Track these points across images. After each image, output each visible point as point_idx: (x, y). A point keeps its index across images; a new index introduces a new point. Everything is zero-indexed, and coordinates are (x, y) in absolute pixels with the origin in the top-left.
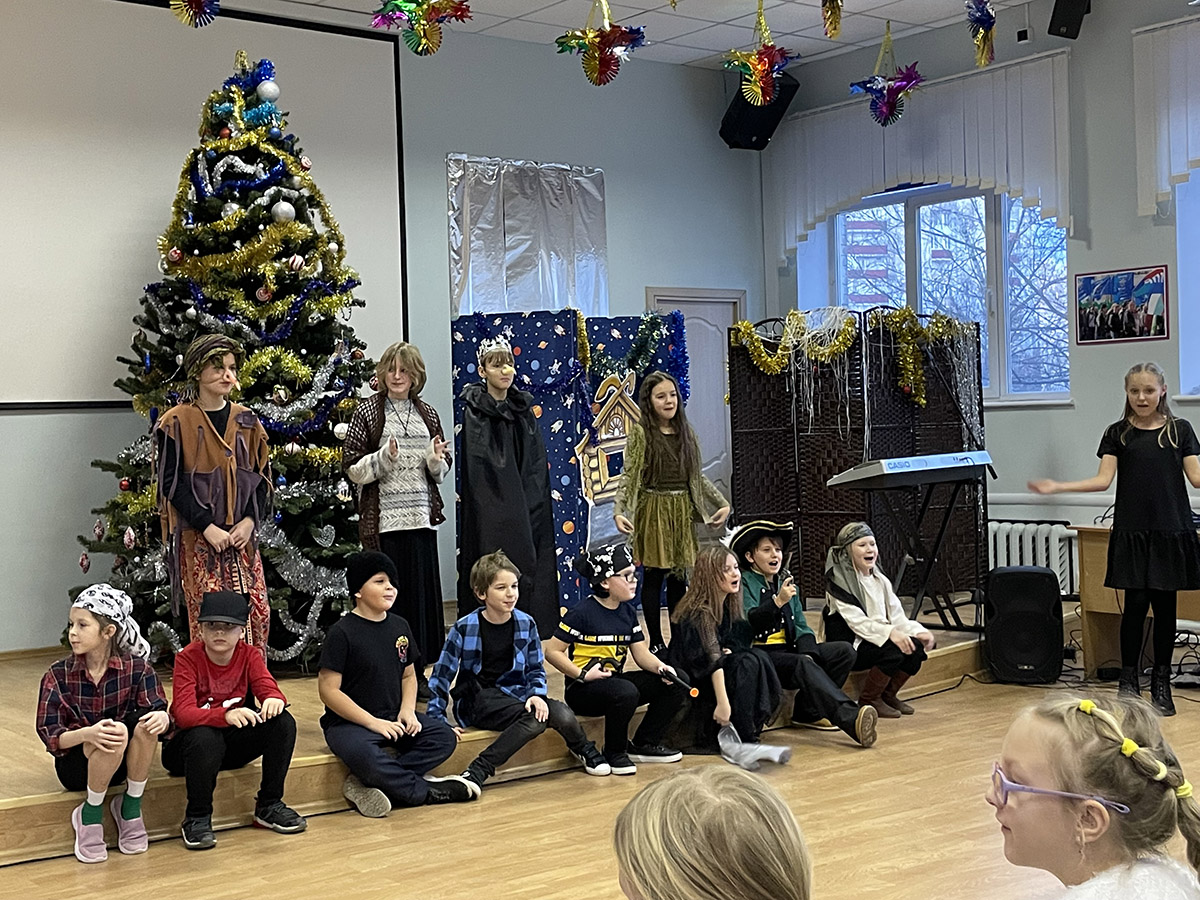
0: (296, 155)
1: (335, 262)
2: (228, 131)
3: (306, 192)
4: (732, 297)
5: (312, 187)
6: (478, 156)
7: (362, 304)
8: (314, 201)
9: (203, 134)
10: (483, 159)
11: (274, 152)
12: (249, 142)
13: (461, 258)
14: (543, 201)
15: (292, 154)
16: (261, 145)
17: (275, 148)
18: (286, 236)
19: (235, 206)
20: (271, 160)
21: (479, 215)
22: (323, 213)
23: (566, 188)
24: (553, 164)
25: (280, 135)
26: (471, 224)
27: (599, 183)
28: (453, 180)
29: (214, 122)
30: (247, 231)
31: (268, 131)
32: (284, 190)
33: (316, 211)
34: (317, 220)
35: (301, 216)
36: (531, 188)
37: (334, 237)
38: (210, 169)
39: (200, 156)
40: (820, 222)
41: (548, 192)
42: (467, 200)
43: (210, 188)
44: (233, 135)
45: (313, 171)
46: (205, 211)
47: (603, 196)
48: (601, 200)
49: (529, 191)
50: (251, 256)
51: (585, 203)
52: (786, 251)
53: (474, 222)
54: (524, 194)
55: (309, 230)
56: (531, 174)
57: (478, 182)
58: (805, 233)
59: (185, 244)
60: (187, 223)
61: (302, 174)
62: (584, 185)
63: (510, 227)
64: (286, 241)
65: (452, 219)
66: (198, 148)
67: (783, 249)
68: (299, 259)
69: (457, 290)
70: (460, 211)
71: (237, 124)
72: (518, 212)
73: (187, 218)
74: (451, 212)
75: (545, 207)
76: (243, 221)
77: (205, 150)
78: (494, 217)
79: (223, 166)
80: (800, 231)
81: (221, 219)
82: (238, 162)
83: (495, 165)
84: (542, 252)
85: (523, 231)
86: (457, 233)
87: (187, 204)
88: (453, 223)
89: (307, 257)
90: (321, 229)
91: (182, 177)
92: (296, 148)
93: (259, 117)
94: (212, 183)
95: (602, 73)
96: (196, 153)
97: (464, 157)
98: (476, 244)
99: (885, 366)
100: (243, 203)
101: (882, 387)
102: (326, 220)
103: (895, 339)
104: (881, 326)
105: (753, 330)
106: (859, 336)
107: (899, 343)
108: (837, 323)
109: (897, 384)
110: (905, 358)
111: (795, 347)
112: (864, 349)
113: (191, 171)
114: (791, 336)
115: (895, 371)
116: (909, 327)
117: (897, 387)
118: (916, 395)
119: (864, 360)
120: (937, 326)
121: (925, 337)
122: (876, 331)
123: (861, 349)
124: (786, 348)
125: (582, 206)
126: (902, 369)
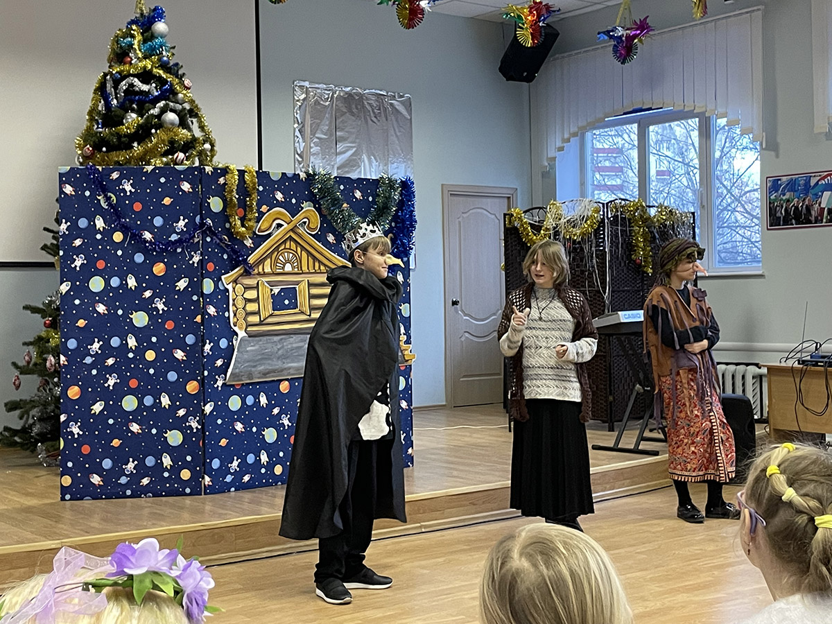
0: (180, 77)
1: (209, 159)
2: (129, 59)
3: (187, 106)
4: (506, 193)
5: (192, 102)
6: (317, 83)
8: (193, 113)
9: (110, 61)
10: (320, 86)
11: (164, 76)
12: (145, 67)
13: (303, 160)
14: (365, 119)
15: (177, 77)
16: (155, 70)
17: (164, 72)
18: (172, 138)
19: (134, 115)
20: (161, 82)
21: (318, 125)
22: (200, 122)
23: (383, 110)
24: (374, 91)
25: (169, 63)
26: (311, 134)
27: (408, 105)
28: (298, 101)
29: (119, 52)
30: (142, 134)
31: (160, 60)
32: (172, 104)
33: (195, 120)
34: (195, 127)
35: (183, 124)
36: (357, 109)
37: (207, 139)
38: (116, 87)
39: (108, 77)
40: (573, 137)
41: (369, 111)
42: (308, 116)
43: (115, 102)
44: (133, 62)
45: (192, 90)
46: (111, 118)
47: (410, 114)
48: (409, 118)
49: (355, 110)
50: (146, 152)
51: (397, 120)
52: (547, 159)
53: (313, 133)
54: (353, 114)
55: (189, 134)
56: (357, 98)
57: (317, 103)
58: (562, 145)
59: (95, 143)
60: (98, 128)
61: (184, 92)
62: (397, 107)
63: (340, 137)
64: (172, 142)
65: (297, 130)
66: (106, 71)
67: (545, 158)
68: (181, 156)
70: (302, 125)
71: (136, 54)
72: (346, 126)
73: (98, 124)
74: (296, 125)
75: (366, 122)
76: (140, 126)
77: (111, 73)
78: (328, 130)
79: (125, 85)
80: (559, 144)
81: (123, 125)
82: (136, 82)
83: (330, 90)
84: (365, 157)
85: (350, 140)
86: (301, 140)
87: (97, 113)
88: (297, 133)
89: (187, 154)
90: (198, 133)
91: (94, 93)
92: (180, 72)
93: (153, 49)
94: (116, 98)
95: (410, 20)
96: (105, 75)
97: (307, 84)
98: (315, 149)
99: (622, 244)
100: (141, 114)
101: (620, 259)
102: (202, 128)
103: (630, 223)
104: (619, 213)
105: (523, 215)
106: (603, 219)
107: (633, 227)
108: (586, 210)
109: (631, 257)
110: (637, 238)
111: (554, 228)
112: (606, 231)
113: (101, 89)
114: (551, 221)
115: (630, 248)
116: (641, 215)
117: (631, 260)
118: (645, 266)
119: (606, 238)
120: (662, 215)
121: (653, 222)
122: (615, 217)
123: (604, 230)
124: (547, 229)
125: (395, 123)
126: (634, 246)
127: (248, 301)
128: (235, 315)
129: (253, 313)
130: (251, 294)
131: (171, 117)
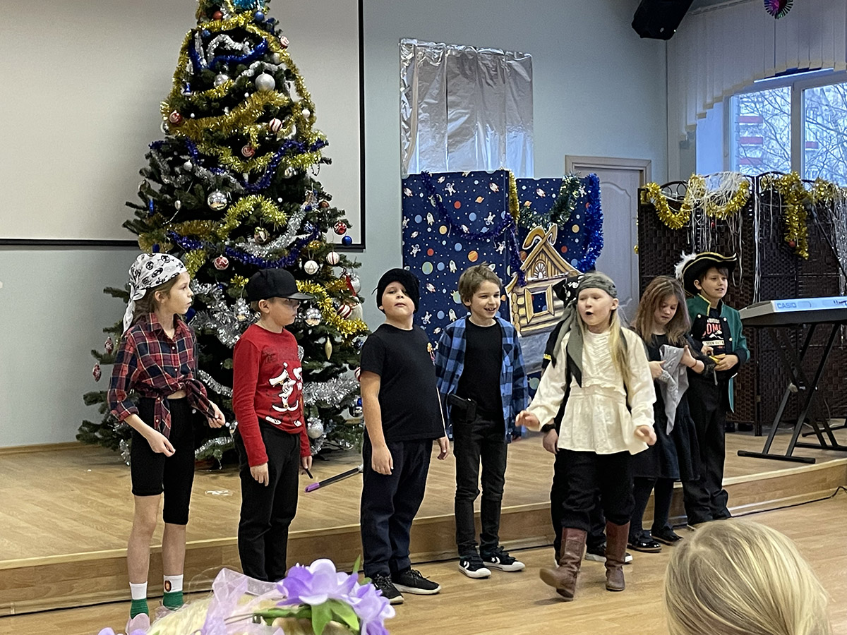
0: (277, 35)
1: (307, 126)
2: (220, 14)
3: (284, 67)
4: (639, 165)
5: (289, 62)
6: (426, 41)
7: (329, 162)
8: (290, 74)
9: (199, 16)
10: (430, 44)
11: (258, 32)
12: (237, 23)
13: (410, 127)
14: (480, 81)
15: (273, 34)
16: (248, 26)
17: (259, 28)
18: (268, 103)
19: (225, 77)
20: (256, 39)
21: (427, 88)
22: (298, 85)
23: (499, 71)
24: (490, 50)
25: (263, 19)
26: (419, 99)
27: (528, 65)
28: (405, 61)
29: (209, 6)
30: (234, 98)
31: (254, 15)
32: (267, 64)
33: (292, 83)
34: (292, 90)
35: (279, 87)
36: (470, 69)
37: (306, 104)
38: (205, 46)
39: (197, 34)
40: (716, 102)
41: (484, 73)
42: (416, 79)
43: (204, 62)
44: (224, 17)
45: (289, 50)
46: (200, 81)
47: (531, 77)
48: (529, 80)
49: (468, 72)
50: (238, 119)
51: (516, 83)
52: (687, 127)
53: (421, 97)
54: (465, 76)
55: (286, 98)
56: (471, 57)
57: (426, 63)
58: (704, 111)
59: (183, 108)
60: (186, 91)
61: (281, 51)
62: (515, 68)
63: (453, 102)
64: (267, 107)
65: (403, 94)
66: (195, 27)
67: (684, 125)
68: (277, 122)
69: (406, 154)
70: (409, 88)
71: (228, 9)
72: (458, 90)
73: (185, 87)
74: (402, 89)
75: (482, 86)
76: (232, 90)
77: (200, 30)
78: (438, 94)
79: (216, 43)
80: (700, 110)
81: (214, 88)
82: (228, 40)
83: (440, 49)
84: (479, 124)
85: (463, 105)
86: (407, 106)
87: (185, 75)
88: (404, 98)
89: (283, 121)
90: (295, 98)
91: (182, 53)
92: (276, 29)
93: (246, 3)
94: (206, 58)
96: (194, 32)
97: (415, 42)
98: (423, 116)
99: (774, 223)
100: (233, 77)
101: (771, 241)
102: (300, 91)
103: (783, 200)
104: (771, 189)
105: (660, 190)
106: (752, 195)
107: (786, 204)
108: (733, 185)
109: (783, 239)
110: (791, 217)
111: (696, 205)
112: (756, 208)
113: (189, 48)
114: (693, 197)
115: (783, 228)
116: (796, 190)
117: (784, 243)
118: (800, 249)
119: (756, 217)
120: (820, 190)
121: (810, 199)
122: (767, 193)
123: (753, 208)
124: (688, 207)
125: (513, 86)
126: (787, 226)
131: (266, 79)
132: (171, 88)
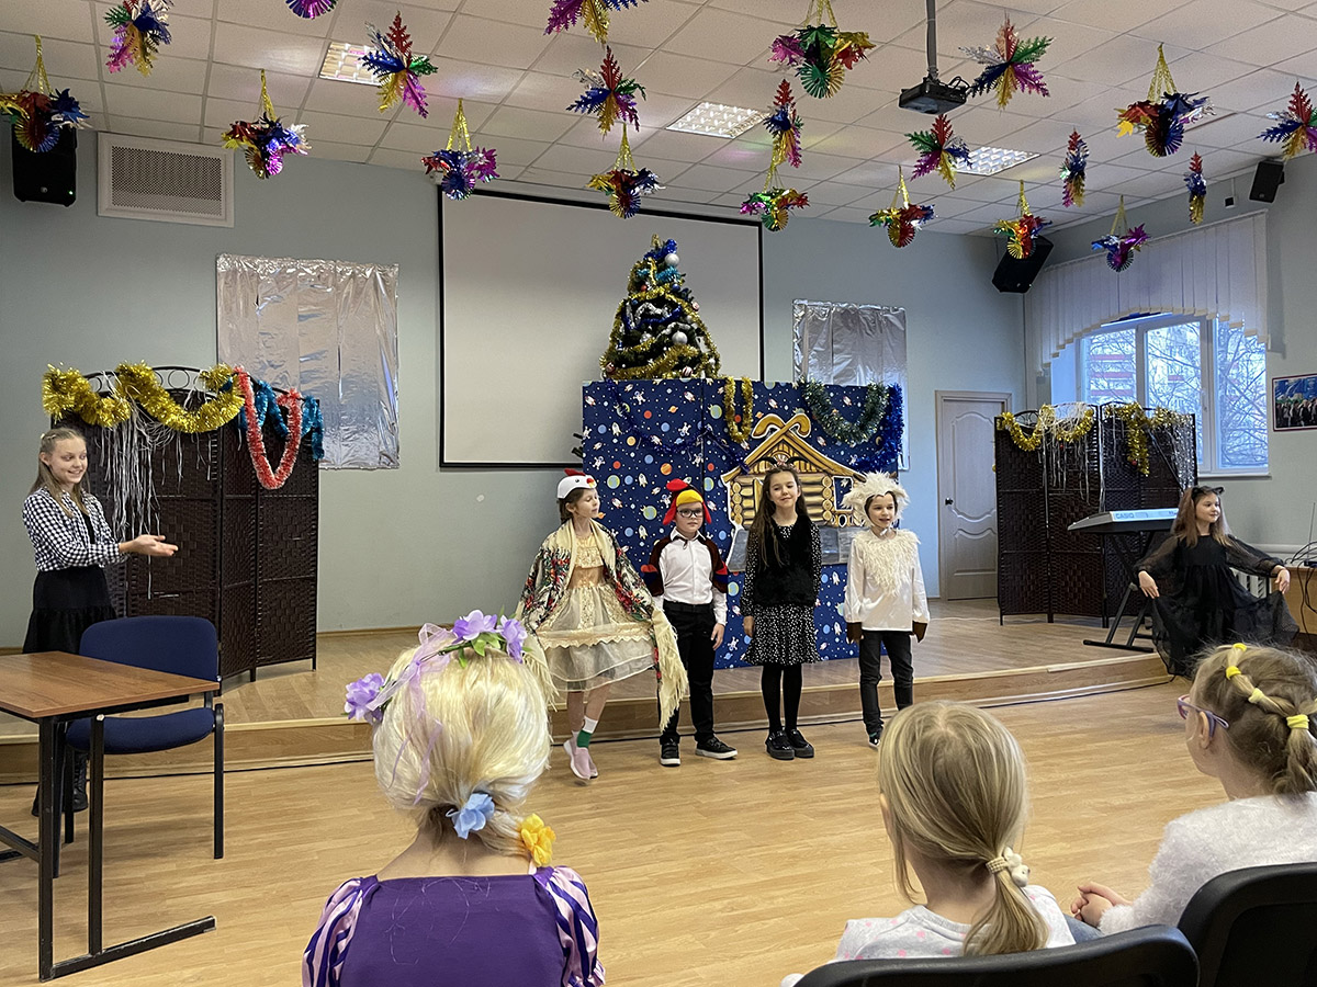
0: (689, 301)
1: (714, 371)
2: (645, 287)
3: (695, 326)
4: (1003, 398)
5: (699, 322)
6: (815, 301)
8: (700, 332)
9: (629, 289)
10: (818, 303)
11: (675, 300)
12: (659, 293)
14: (861, 332)
15: (686, 300)
16: (667, 295)
17: (675, 296)
18: (681, 354)
19: (649, 335)
20: (673, 305)
21: (816, 339)
22: (706, 339)
23: (877, 323)
24: (869, 306)
25: (679, 289)
26: (809, 348)
27: (902, 318)
28: (797, 318)
29: (637, 281)
30: (656, 351)
31: (671, 286)
32: (681, 325)
33: (701, 338)
34: (702, 344)
35: (691, 342)
36: (853, 323)
37: (712, 354)
38: (634, 312)
39: (628, 303)
40: (1068, 343)
41: (865, 325)
42: (806, 332)
43: (633, 324)
44: (648, 289)
45: (699, 312)
46: (630, 339)
47: (905, 327)
48: (903, 330)
49: (851, 325)
50: (658, 368)
51: (892, 333)
52: (1042, 365)
53: (811, 347)
54: (849, 328)
55: (696, 350)
56: (853, 313)
57: (815, 319)
58: (1057, 351)
59: (616, 360)
60: (619, 347)
61: (693, 313)
62: (892, 320)
63: (838, 349)
64: (681, 358)
65: (796, 344)
67: (1040, 364)
68: (689, 369)
70: (801, 339)
71: (651, 282)
72: (843, 339)
73: (619, 344)
74: (795, 340)
75: (862, 335)
76: (653, 345)
77: (630, 300)
78: (825, 343)
79: (642, 310)
80: (1053, 351)
81: (640, 344)
82: (651, 306)
83: (827, 307)
84: (860, 367)
85: (846, 351)
86: (800, 354)
87: (619, 335)
88: (796, 347)
89: (694, 368)
90: (705, 350)
91: (616, 318)
92: (690, 296)
93: (666, 277)
94: (634, 321)
95: (901, 239)
96: (625, 301)
97: (805, 302)
98: (813, 361)
99: (1117, 446)
100: (654, 334)
101: (1114, 461)
102: (708, 344)
103: (1125, 426)
104: (1113, 416)
105: (1014, 418)
106: (1096, 423)
107: (1128, 429)
108: (1079, 414)
109: (1127, 459)
110: (1133, 440)
111: (1046, 431)
112: (1100, 433)
113: (622, 315)
114: (1043, 424)
115: (1125, 448)
116: (1137, 418)
117: (1127, 462)
118: (1141, 468)
119: (1100, 440)
120: (1159, 417)
121: (1150, 425)
122: (1110, 420)
123: (1097, 433)
124: (1039, 432)
125: (889, 334)
126: (1130, 448)
127: (744, 497)
128: (733, 510)
129: (749, 509)
130: (747, 492)
131: (680, 335)
132: (609, 345)
